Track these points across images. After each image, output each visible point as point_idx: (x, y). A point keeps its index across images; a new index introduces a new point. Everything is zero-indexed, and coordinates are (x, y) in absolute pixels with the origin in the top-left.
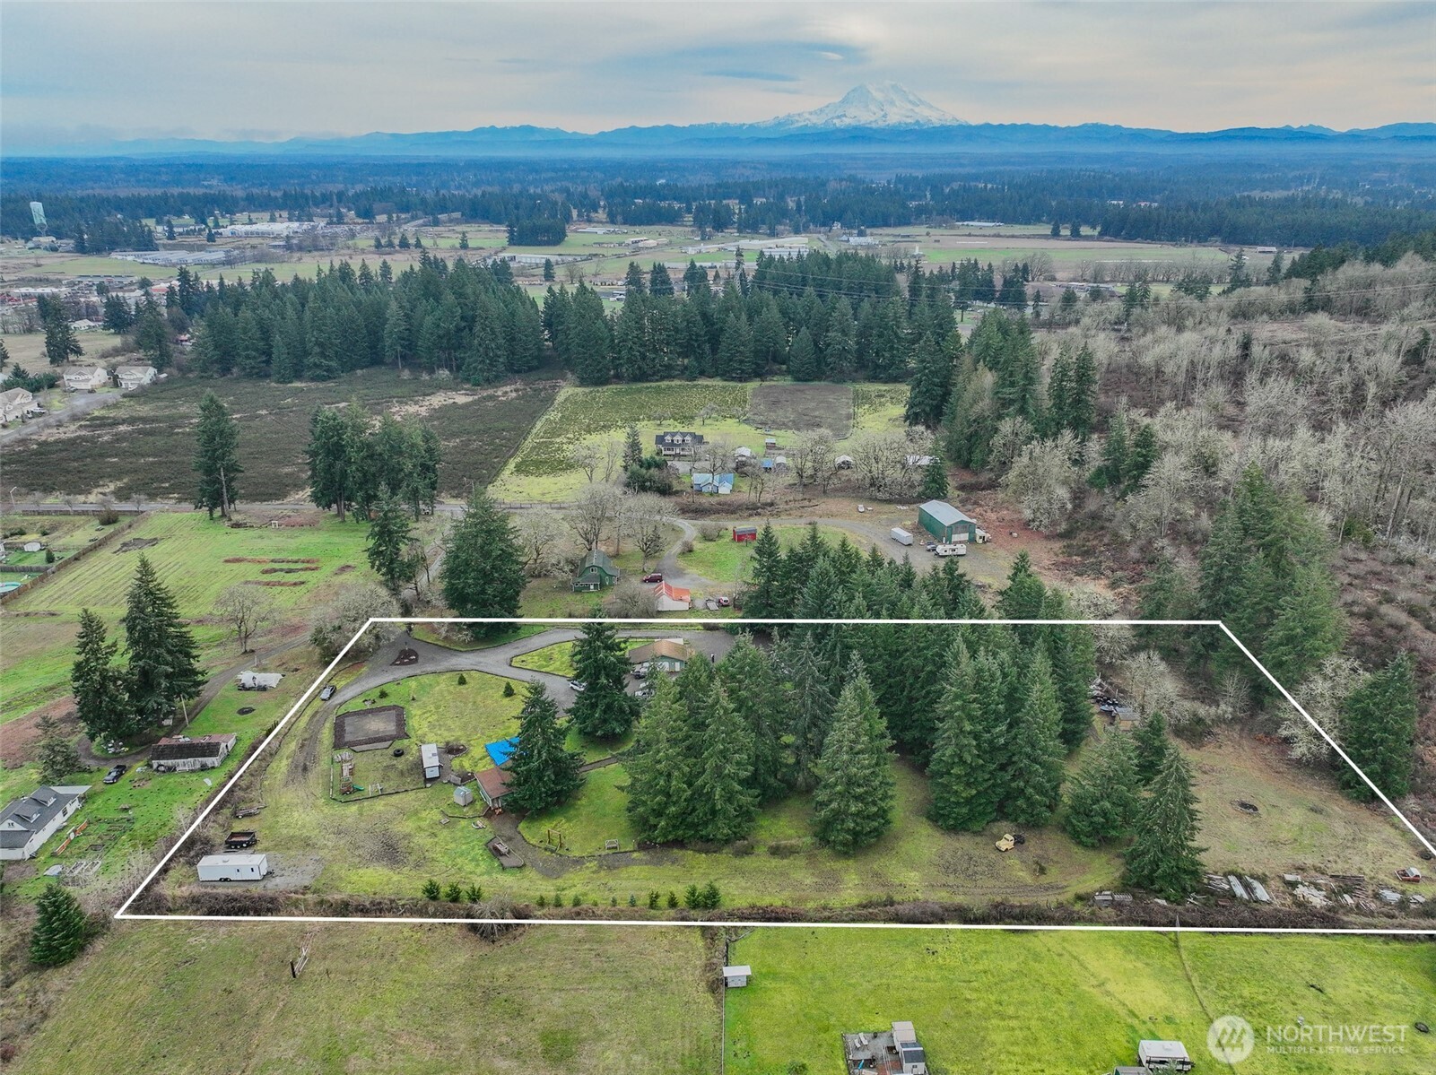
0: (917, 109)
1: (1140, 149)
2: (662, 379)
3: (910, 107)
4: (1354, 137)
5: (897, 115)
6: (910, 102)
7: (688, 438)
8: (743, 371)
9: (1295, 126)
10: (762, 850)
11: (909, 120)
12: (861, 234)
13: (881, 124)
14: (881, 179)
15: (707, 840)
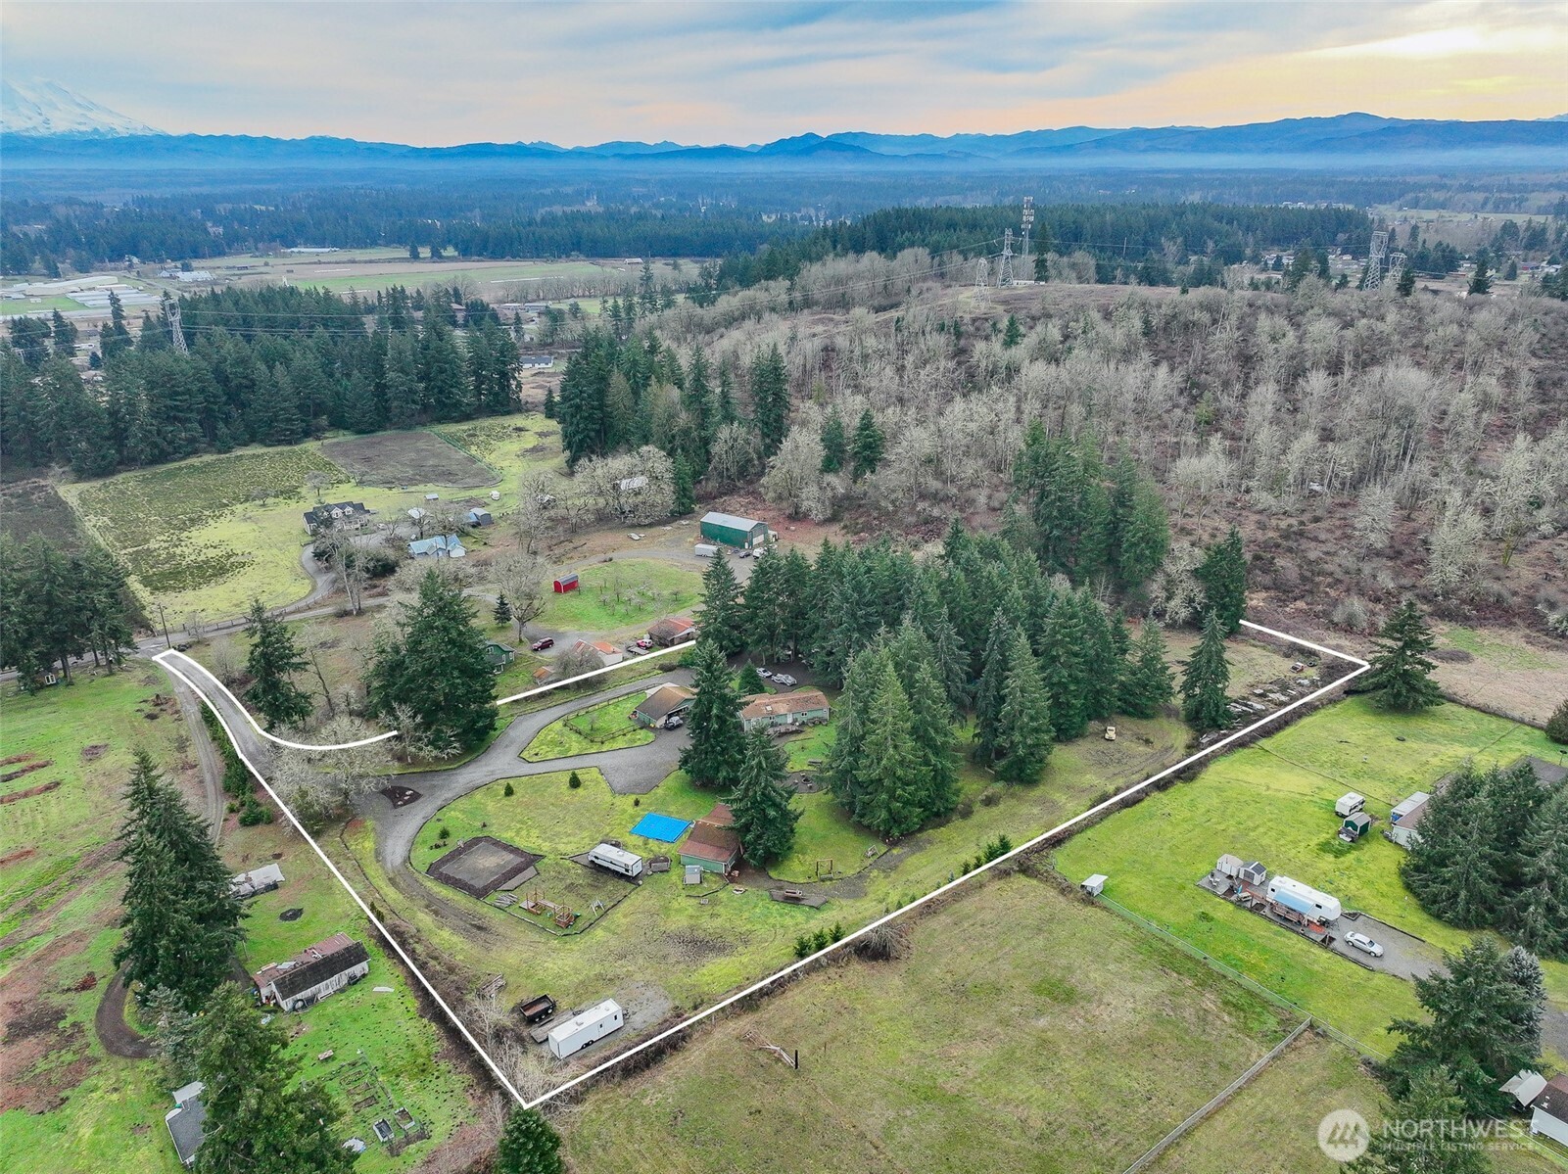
0: (89, 114)
1: (381, 164)
2: (188, 455)
3: (80, 111)
4: (579, 153)
5: (63, 121)
6: (79, 105)
7: (349, 510)
8: (292, 432)
9: (527, 143)
10: (977, 807)
11: (82, 128)
12: (186, 268)
13: (43, 132)
14: (114, 201)
15: (938, 814)
